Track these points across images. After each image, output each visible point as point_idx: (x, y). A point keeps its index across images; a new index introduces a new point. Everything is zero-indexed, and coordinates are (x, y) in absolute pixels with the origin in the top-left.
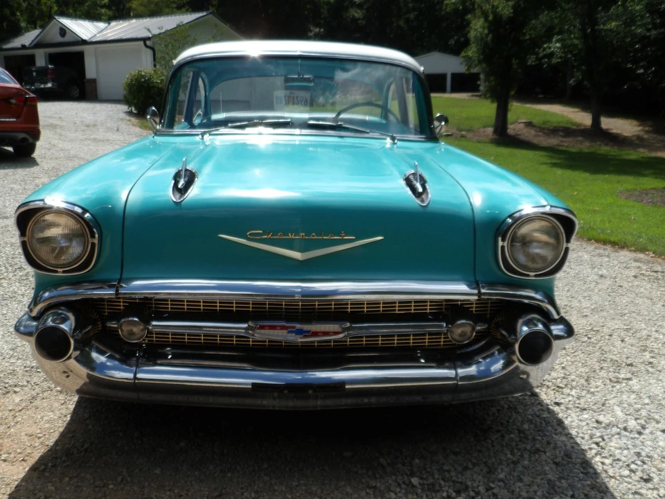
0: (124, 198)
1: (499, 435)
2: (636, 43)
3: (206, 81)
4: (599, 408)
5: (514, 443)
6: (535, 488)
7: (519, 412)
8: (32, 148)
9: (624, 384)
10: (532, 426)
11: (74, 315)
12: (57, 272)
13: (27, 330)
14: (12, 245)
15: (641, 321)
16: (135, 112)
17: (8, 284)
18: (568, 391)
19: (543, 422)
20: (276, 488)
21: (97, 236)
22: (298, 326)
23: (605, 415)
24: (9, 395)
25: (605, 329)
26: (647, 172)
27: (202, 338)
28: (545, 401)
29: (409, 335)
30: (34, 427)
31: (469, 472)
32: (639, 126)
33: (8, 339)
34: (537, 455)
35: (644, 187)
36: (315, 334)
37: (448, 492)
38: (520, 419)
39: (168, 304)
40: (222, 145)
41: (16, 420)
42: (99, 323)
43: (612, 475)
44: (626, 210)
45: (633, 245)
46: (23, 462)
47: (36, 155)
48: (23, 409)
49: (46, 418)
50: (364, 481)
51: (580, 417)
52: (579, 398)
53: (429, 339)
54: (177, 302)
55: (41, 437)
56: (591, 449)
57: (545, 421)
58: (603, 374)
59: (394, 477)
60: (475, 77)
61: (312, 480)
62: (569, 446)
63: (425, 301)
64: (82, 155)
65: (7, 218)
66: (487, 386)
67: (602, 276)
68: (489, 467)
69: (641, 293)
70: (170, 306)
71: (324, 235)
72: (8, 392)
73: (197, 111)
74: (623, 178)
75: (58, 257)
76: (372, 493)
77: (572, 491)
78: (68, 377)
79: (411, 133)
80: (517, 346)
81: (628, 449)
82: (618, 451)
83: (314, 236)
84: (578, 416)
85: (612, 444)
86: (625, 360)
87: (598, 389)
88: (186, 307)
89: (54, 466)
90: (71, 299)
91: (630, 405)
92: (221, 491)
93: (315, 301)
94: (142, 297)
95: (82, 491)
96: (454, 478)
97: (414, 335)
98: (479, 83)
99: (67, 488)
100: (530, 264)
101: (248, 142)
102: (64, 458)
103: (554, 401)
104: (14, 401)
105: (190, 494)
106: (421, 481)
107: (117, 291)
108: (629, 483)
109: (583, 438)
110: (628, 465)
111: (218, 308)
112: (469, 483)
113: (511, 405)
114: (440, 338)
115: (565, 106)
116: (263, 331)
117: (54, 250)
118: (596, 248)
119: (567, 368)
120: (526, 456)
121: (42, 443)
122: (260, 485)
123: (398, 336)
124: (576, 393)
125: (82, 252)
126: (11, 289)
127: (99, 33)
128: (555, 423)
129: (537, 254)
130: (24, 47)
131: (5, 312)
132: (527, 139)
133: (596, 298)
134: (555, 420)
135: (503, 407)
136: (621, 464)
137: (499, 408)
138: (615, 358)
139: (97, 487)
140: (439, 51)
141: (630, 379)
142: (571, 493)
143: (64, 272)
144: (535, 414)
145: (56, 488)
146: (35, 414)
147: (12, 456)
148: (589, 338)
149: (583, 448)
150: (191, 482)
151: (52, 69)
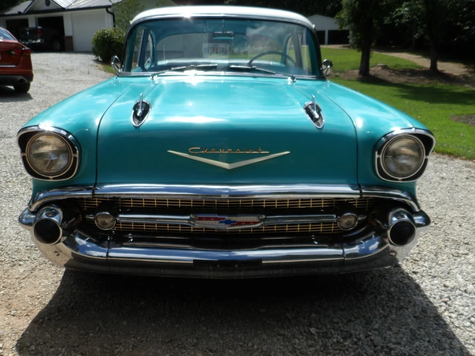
0: (97, 124)
1: (373, 296)
2: (464, 7)
3: (154, 36)
4: (445, 276)
5: (384, 302)
6: (401, 335)
7: (387, 279)
8: (27, 87)
9: (463, 258)
10: (397, 289)
11: (62, 210)
12: (48, 178)
13: (28, 222)
14: (15, 157)
15: (473, 211)
16: (101, 60)
17: (13, 186)
18: (422, 263)
19: (405, 287)
20: (211, 335)
21: (78, 152)
22: (227, 218)
23: (450, 281)
24: (15, 267)
25: (447, 217)
26: (471, 102)
27: (156, 226)
28: (405, 271)
29: (308, 224)
30: (34, 290)
31: (352, 324)
32: (465, 68)
33: (14, 226)
34: (401, 311)
35: (469, 112)
36: (240, 223)
37: (337, 338)
38: (388, 284)
39: (131, 202)
40: (168, 84)
41: (21, 285)
42: (81, 216)
43: (457, 325)
44: (457, 129)
45: (464, 155)
46: (27, 317)
47: (30, 92)
48: (25, 277)
49: (42, 284)
50: (275, 330)
51: (432, 283)
52: (430, 269)
53: (323, 226)
54: (137, 200)
55: (40, 298)
56: (441, 306)
57: (406, 285)
58: (447, 250)
59: (297, 327)
60: (346, 33)
61: (237, 329)
62: (425, 303)
63: (320, 199)
64: (63, 91)
65: (11, 137)
66: (365, 261)
67: (442, 178)
68: (366, 320)
69: (472, 190)
71: (246, 151)
72: (14, 265)
73: (148, 58)
74: (454, 106)
75: (49, 167)
76: (281, 339)
77: (429, 337)
78: (58, 255)
79: (305, 74)
80: (389, 232)
81: (468, 306)
82: (461, 308)
83: (239, 152)
84: (430, 282)
85: (456, 303)
86: (462, 240)
87: (444, 262)
88: (144, 204)
89: (50, 319)
90: (59, 198)
91: (468, 273)
92: (172, 338)
93: (239, 199)
94: (112, 196)
95: (70, 338)
96: (342, 328)
97: (312, 224)
98: (349, 37)
99: (59, 336)
100: (399, 172)
101: (187, 81)
102: (56, 314)
103: (412, 270)
104: (19, 272)
105: (148, 340)
106: (318, 331)
107: (93, 192)
108: (470, 332)
109: (435, 298)
110: (469, 318)
111: (168, 205)
112: (353, 332)
113: (381, 274)
114: (331, 226)
115: (410, 54)
116: (200, 222)
117: (46, 162)
118: (437, 158)
119: (421, 246)
120: (394, 311)
121: (40, 302)
122: (200, 333)
123: (300, 224)
124: (428, 264)
125: (67, 163)
126: (15, 189)
127: (74, 2)
128: (414, 287)
129: (404, 164)
130: (20, 13)
131: (11, 206)
132: (383, 78)
133: (439, 194)
134: (414, 285)
135: (374, 275)
136: (463, 317)
137: (372, 276)
138: (455, 238)
139: (81, 335)
140: (320, 14)
141: (467, 254)
142: (428, 339)
143: (54, 179)
144: (399, 280)
145: (51, 336)
146: (35, 281)
147: (19, 312)
148: (435, 224)
149: (435, 305)
150: (149, 331)
151: (41, 29)
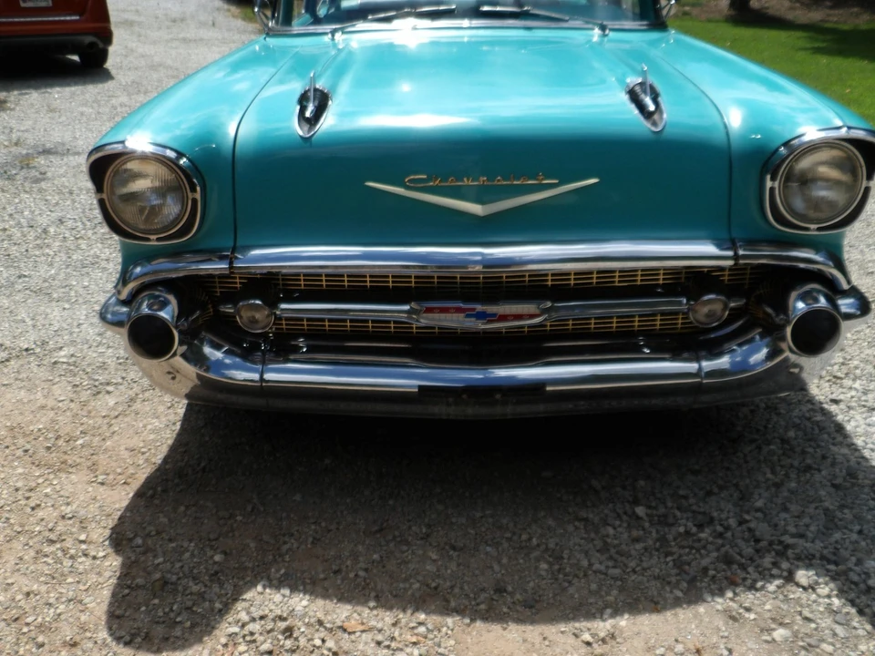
0: (232, 133)
1: (754, 446)
5: (776, 458)
6: (806, 520)
7: (780, 413)
8: (103, 56)
10: (801, 433)
11: (176, 297)
12: (148, 240)
13: (116, 319)
17: (88, 245)
18: (850, 383)
19: (816, 428)
20: (454, 520)
21: (198, 188)
22: (479, 308)
24: (100, 396)
27: (348, 324)
28: (817, 398)
29: (634, 316)
30: (136, 438)
31: (713, 498)
34: (808, 475)
36: (503, 318)
37: (686, 526)
38: (783, 423)
39: (300, 280)
40: (362, 47)
41: (112, 430)
42: (210, 306)
46: (125, 486)
47: (109, 64)
48: (119, 415)
49: (149, 427)
50: (570, 510)
51: (868, 421)
52: (865, 392)
53: (661, 320)
54: (312, 277)
55: (146, 453)
57: (818, 426)
59: (611, 505)
61: (501, 509)
62: (853, 459)
63: (657, 269)
64: (169, 62)
66: (741, 384)
68: (741, 491)
70: (302, 283)
71: (515, 179)
72: (99, 393)
75: (148, 219)
76: (582, 527)
77: (859, 524)
78: (174, 378)
79: (627, 19)
80: (789, 330)
83: (500, 181)
84: (865, 419)
88: (324, 283)
89: (164, 491)
90: (170, 276)
92: (382, 524)
93: (502, 272)
94: (265, 271)
95: (202, 523)
96: (694, 508)
97: (640, 316)
99: (184, 521)
100: (812, 214)
101: (397, 42)
102: (176, 481)
103: (830, 397)
104: (107, 404)
105: (341, 527)
106: (649, 511)
107: (231, 263)
111: (368, 284)
112: (715, 514)
113: (770, 405)
114: (677, 319)
116: (430, 315)
117: (142, 210)
120: (793, 476)
121: (147, 460)
122: (433, 516)
123: (618, 317)
124: (861, 385)
125: (181, 211)
126: (92, 252)
128: (833, 429)
129: (823, 198)
131: (86, 284)
132: (778, 14)
134: (832, 425)
135: (758, 406)
137: (752, 408)
139: (221, 519)
142: (858, 527)
143: (158, 239)
144: (803, 416)
145: (169, 520)
146: (136, 421)
147: (111, 477)
150: (342, 512)
